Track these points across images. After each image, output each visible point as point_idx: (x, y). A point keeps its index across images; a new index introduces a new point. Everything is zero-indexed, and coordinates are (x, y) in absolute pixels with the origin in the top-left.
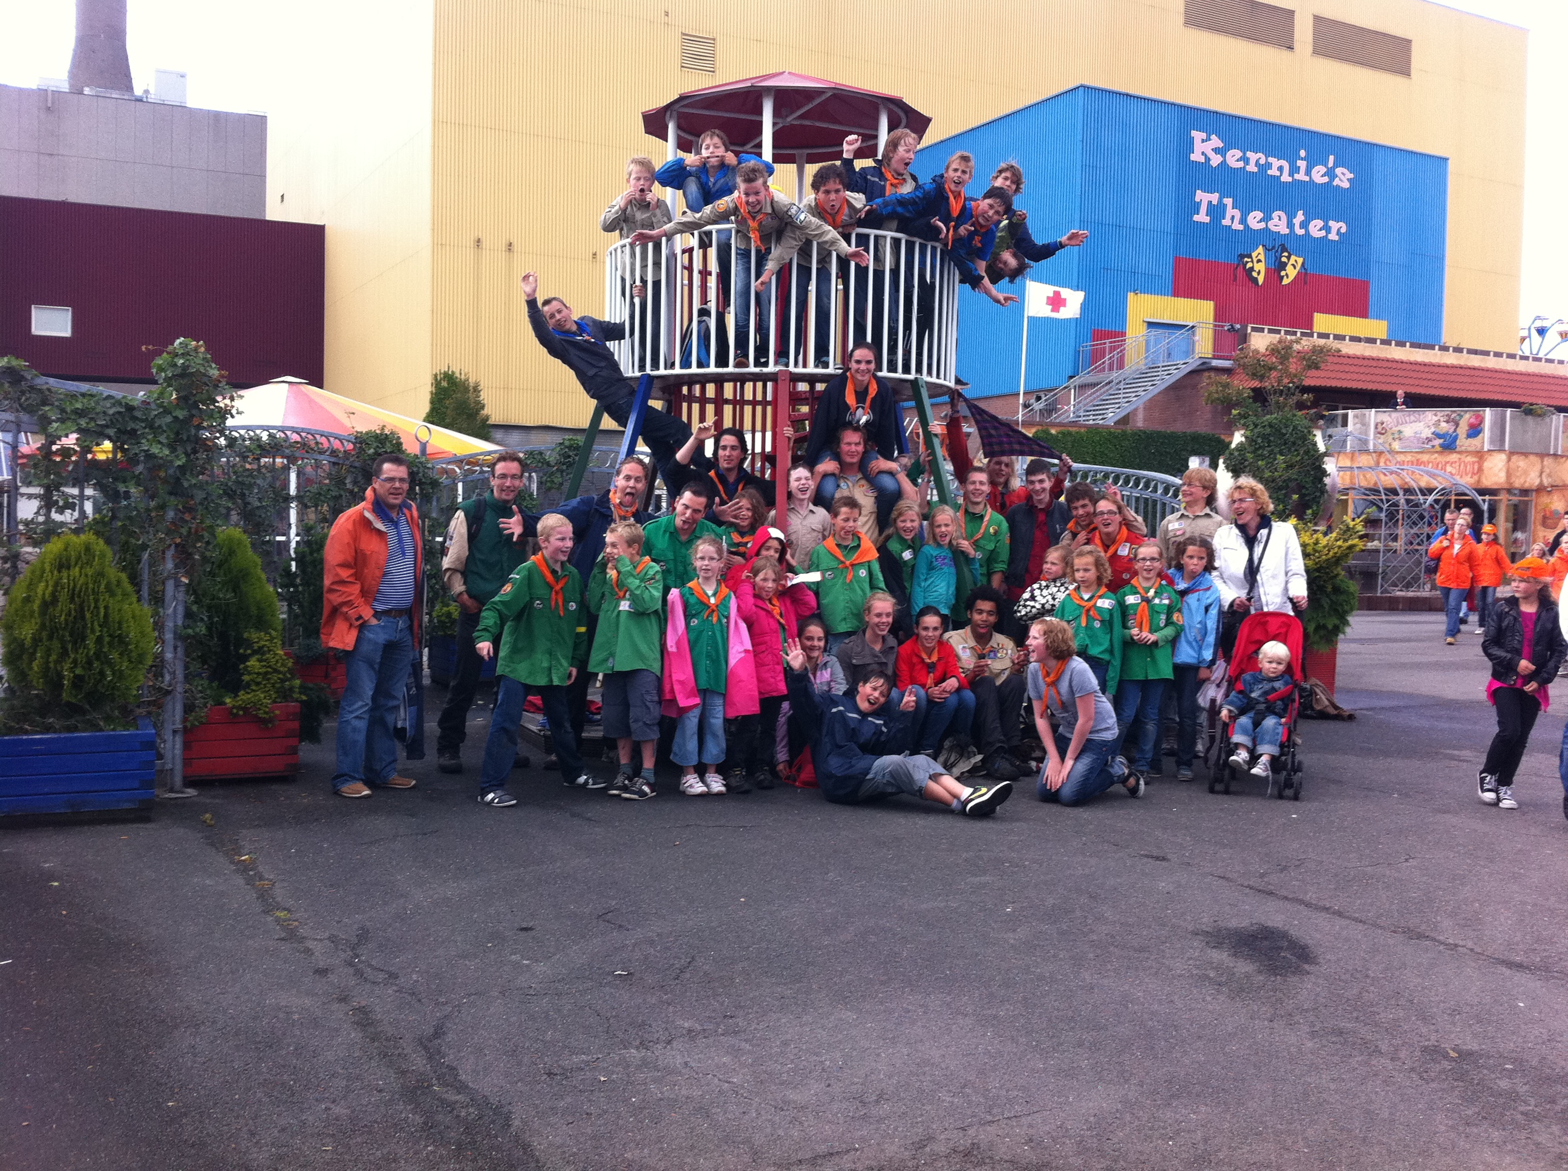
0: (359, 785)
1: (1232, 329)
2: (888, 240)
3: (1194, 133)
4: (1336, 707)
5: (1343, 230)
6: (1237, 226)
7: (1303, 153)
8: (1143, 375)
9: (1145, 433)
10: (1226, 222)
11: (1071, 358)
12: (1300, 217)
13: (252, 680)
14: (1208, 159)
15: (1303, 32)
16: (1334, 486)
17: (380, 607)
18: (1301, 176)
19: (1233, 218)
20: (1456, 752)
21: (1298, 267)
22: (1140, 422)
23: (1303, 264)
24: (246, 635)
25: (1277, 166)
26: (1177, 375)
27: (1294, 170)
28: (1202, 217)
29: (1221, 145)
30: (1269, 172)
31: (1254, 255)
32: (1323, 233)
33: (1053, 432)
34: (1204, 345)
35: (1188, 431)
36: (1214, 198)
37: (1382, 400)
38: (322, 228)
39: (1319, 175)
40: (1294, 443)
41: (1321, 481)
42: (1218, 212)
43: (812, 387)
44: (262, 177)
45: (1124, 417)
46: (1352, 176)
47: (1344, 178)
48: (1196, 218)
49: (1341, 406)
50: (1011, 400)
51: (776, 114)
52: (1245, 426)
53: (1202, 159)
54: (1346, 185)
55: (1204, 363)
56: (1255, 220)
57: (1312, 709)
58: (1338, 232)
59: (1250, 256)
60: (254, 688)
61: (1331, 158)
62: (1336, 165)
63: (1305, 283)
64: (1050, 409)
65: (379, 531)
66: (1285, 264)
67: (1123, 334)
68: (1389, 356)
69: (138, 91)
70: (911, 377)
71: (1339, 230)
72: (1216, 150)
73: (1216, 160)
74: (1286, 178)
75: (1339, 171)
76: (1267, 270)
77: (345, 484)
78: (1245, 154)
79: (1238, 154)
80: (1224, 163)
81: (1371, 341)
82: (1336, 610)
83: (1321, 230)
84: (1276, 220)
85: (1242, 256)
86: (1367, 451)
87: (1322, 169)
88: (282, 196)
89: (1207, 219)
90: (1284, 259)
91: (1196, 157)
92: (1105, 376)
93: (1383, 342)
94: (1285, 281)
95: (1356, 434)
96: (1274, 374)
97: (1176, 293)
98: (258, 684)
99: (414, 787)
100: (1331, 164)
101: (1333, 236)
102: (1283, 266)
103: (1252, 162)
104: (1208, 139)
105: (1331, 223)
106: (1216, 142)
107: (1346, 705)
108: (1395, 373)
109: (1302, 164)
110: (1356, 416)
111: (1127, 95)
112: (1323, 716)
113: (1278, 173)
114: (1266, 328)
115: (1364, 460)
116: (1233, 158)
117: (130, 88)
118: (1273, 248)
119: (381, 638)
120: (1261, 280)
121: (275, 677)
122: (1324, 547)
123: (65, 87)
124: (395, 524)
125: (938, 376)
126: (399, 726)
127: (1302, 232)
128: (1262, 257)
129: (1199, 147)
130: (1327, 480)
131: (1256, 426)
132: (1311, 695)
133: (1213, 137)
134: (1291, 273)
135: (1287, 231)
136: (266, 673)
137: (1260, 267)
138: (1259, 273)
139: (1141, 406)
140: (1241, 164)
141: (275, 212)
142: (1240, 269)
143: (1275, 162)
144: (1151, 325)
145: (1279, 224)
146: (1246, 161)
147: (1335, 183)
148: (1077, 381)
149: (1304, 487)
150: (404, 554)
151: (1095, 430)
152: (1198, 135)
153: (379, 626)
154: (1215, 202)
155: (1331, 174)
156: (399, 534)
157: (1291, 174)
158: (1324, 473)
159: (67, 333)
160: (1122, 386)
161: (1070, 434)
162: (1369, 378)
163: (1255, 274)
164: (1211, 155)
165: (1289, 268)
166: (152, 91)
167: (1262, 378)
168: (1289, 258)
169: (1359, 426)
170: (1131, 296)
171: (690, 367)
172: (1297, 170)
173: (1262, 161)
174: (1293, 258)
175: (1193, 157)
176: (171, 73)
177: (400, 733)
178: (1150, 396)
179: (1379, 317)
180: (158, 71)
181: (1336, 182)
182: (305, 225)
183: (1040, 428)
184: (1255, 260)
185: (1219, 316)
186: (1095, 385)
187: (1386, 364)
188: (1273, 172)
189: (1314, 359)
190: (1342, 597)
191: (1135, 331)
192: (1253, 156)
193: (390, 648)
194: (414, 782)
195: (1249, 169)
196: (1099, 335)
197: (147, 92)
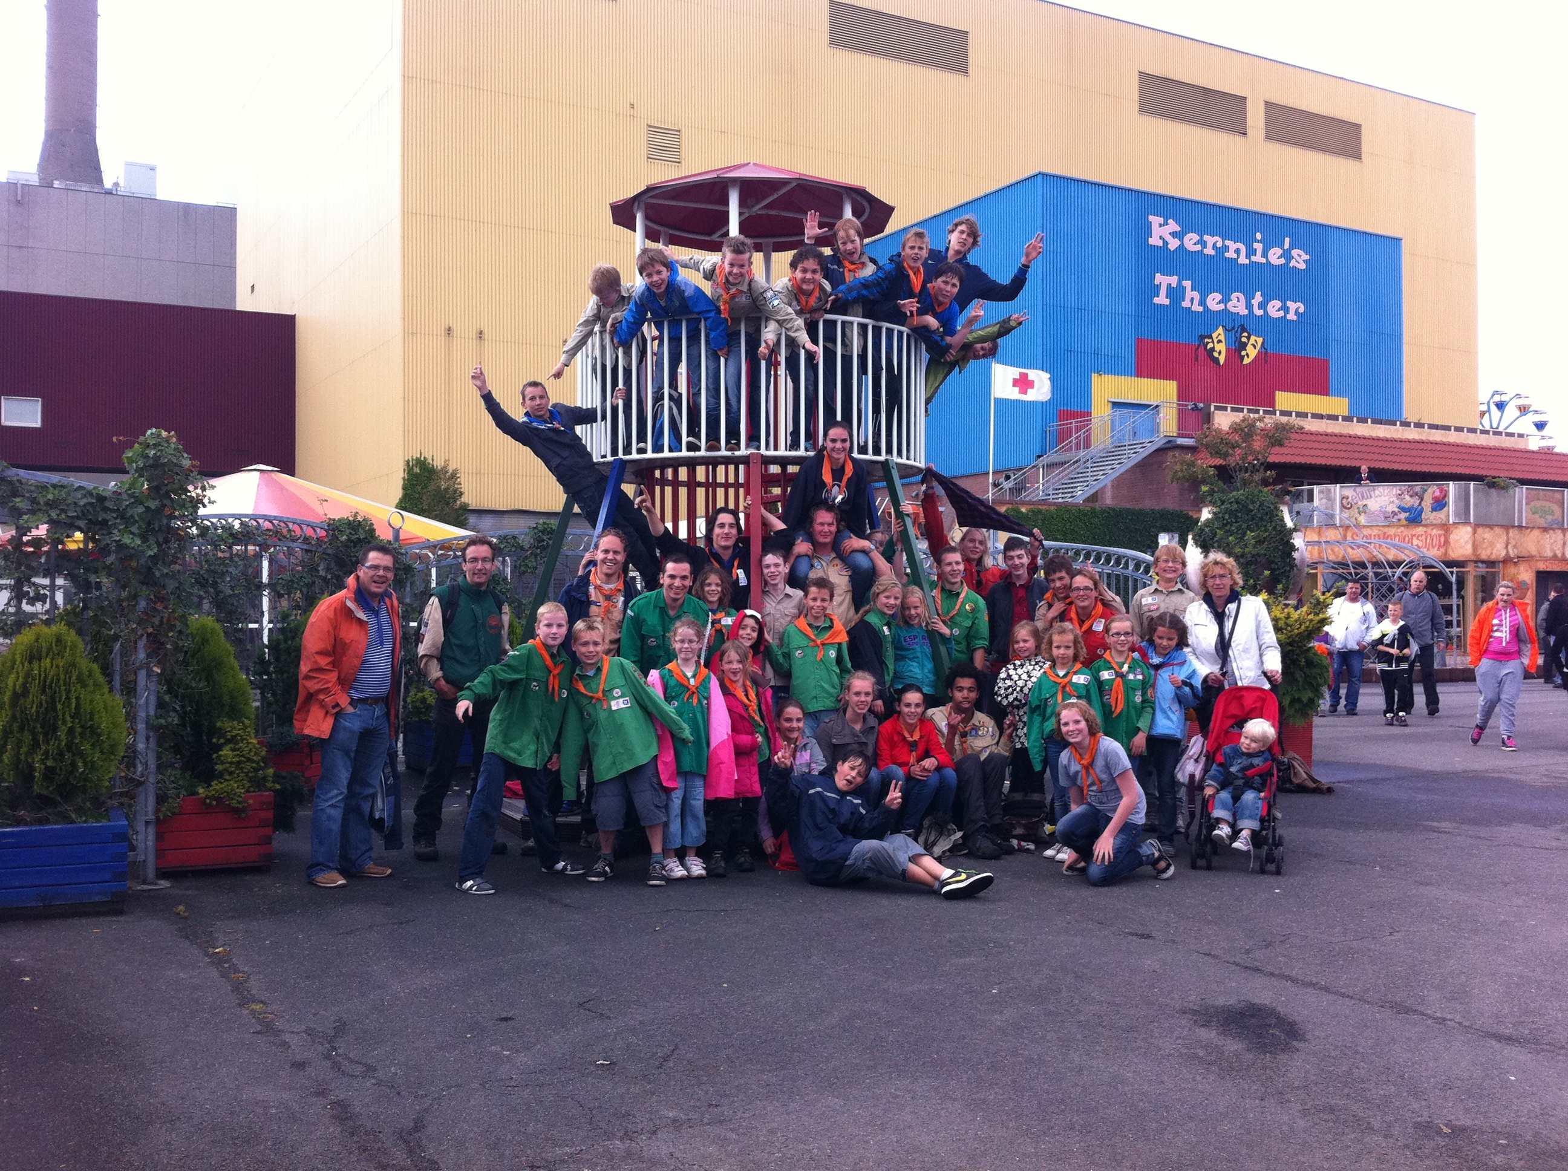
0: (335, 875)
1: (1196, 408)
2: (855, 326)
3: (1151, 218)
4: (1314, 781)
5: (1301, 310)
6: (1197, 308)
7: (1259, 236)
8: (1111, 454)
9: (1114, 510)
10: (1186, 304)
11: (1039, 438)
12: (1258, 298)
13: (226, 770)
14: (1166, 243)
15: (1256, 117)
16: (1302, 560)
17: (356, 696)
18: (1258, 258)
19: (1192, 300)
20: (1436, 824)
21: (1259, 346)
22: (1108, 500)
23: (1263, 344)
24: (219, 724)
25: (1234, 249)
26: (1144, 453)
27: (1251, 252)
28: (1162, 299)
29: (1178, 229)
30: (1227, 255)
31: (1214, 335)
32: (1281, 314)
33: (1023, 510)
34: (1168, 423)
35: (1157, 508)
36: (1174, 280)
37: (1346, 475)
38: (291, 319)
39: (1275, 257)
40: (1261, 519)
41: (1289, 555)
42: (1175, 294)
43: (784, 469)
44: (232, 268)
45: (1093, 495)
46: (1308, 257)
47: (1300, 259)
48: (1156, 300)
49: (1306, 481)
50: (981, 479)
51: (742, 204)
52: (1213, 503)
53: (1160, 243)
54: (1303, 266)
55: (1169, 442)
56: (1214, 301)
57: (1291, 782)
58: (1297, 312)
59: (1210, 337)
60: (227, 777)
61: (1287, 240)
62: (1293, 246)
63: (1266, 362)
64: (1019, 489)
65: (359, 620)
66: (1245, 344)
67: (1089, 414)
68: (1351, 433)
69: (108, 184)
70: (882, 458)
71: (1297, 310)
72: (1174, 234)
73: (1173, 244)
74: (1243, 260)
75: (1295, 252)
76: (1228, 350)
77: (318, 571)
78: (1202, 237)
79: (1195, 237)
80: (1182, 246)
81: (1334, 418)
82: (1311, 684)
83: (1279, 310)
84: (1235, 301)
85: (1202, 337)
86: (1334, 526)
87: (1279, 251)
88: (253, 287)
89: (1167, 302)
90: (1244, 339)
91: (1154, 241)
92: (1074, 456)
93: (1345, 419)
94: (1246, 361)
95: (1322, 508)
96: (1238, 451)
97: (1139, 374)
98: (231, 773)
99: (390, 876)
100: (1287, 246)
101: (1292, 316)
102: (1244, 346)
103: (1210, 245)
104: (1166, 223)
105: (1289, 303)
106: (1173, 226)
107: (1325, 778)
108: (1358, 448)
109: (1258, 246)
110: (1321, 492)
111: (1085, 182)
112: (1302, 789)
113: (1235, 256)
114: (1229, 406)
115: (1331, 535)
116: (1191, 241)
117: (99, 180)
118: (1233, 328)
119: (356, 726)
120: (1222, 360)
121: (248, 766)
122: (1296, 621)
123: (35, 180)
124: (376, 613)
125: (908, 459)
126: (377, 815)
127: (1260, 313)
128: (1222, 337)
129: (1156, 231)
130: (1296, 555)
131: (1223, 502)
132: (1289, 768)
133: (1170, 221)
134: (1251, 353)
135: (1246, 312)
136: (239, 762)
137: (1221, 347)
138: (1220, 353)
139: (1109, 487)
140: (1198, 247)
141: (245, 303)
142: (1201, 350)
143: (1232, 245)
144: (1115, 405)
145: (1237, 305)
146: (1204, 244)
147: (1291, 265)
148: (1045, 460)
149: (1273, 562)
150: (382, 644)
151: (1065, 508)
152: (1155, 220)
153: (355, 714)
154: (1174, 285)
155: (1287, 255)
156: (379, 623)
157: (1248, 256)
158: (1293, 548)
159: (37, 423)
160: (1089, 464)
161: (1040, 511)
162: (1331, 454)
163: (1216, 354)
164: (1169, 238)
165: (1249, 348)
166: (122, 184)
167: (1226, 455)
168: (1248, 338)
169: (1324, 501)
170: (1095, 377)
171: (662, 451)
172: (1254, 252)
173: (1219, 244)
174: (1253, 338)
175: (1151, 241)
176: (141, 165)
177: (378, 824)
178: (1118, 474)
179: (1339, 394)
180: (128, 164)
181: (1293, 263)
182: (275, 315)
183: (1010, 506)
184: (1216, 341)
185: (1182, 395)
186: (1063, 464)
187: (1348, 440)
188: (1230, 254)
189: (1278, 436)
190: (1318, 671)
191: (1100, 410)
192: (1210, 240)
193: (367, 736)
194: (390, 871)
195: (1206, 251)
196: (1065, 415)
197: (116, 184)
